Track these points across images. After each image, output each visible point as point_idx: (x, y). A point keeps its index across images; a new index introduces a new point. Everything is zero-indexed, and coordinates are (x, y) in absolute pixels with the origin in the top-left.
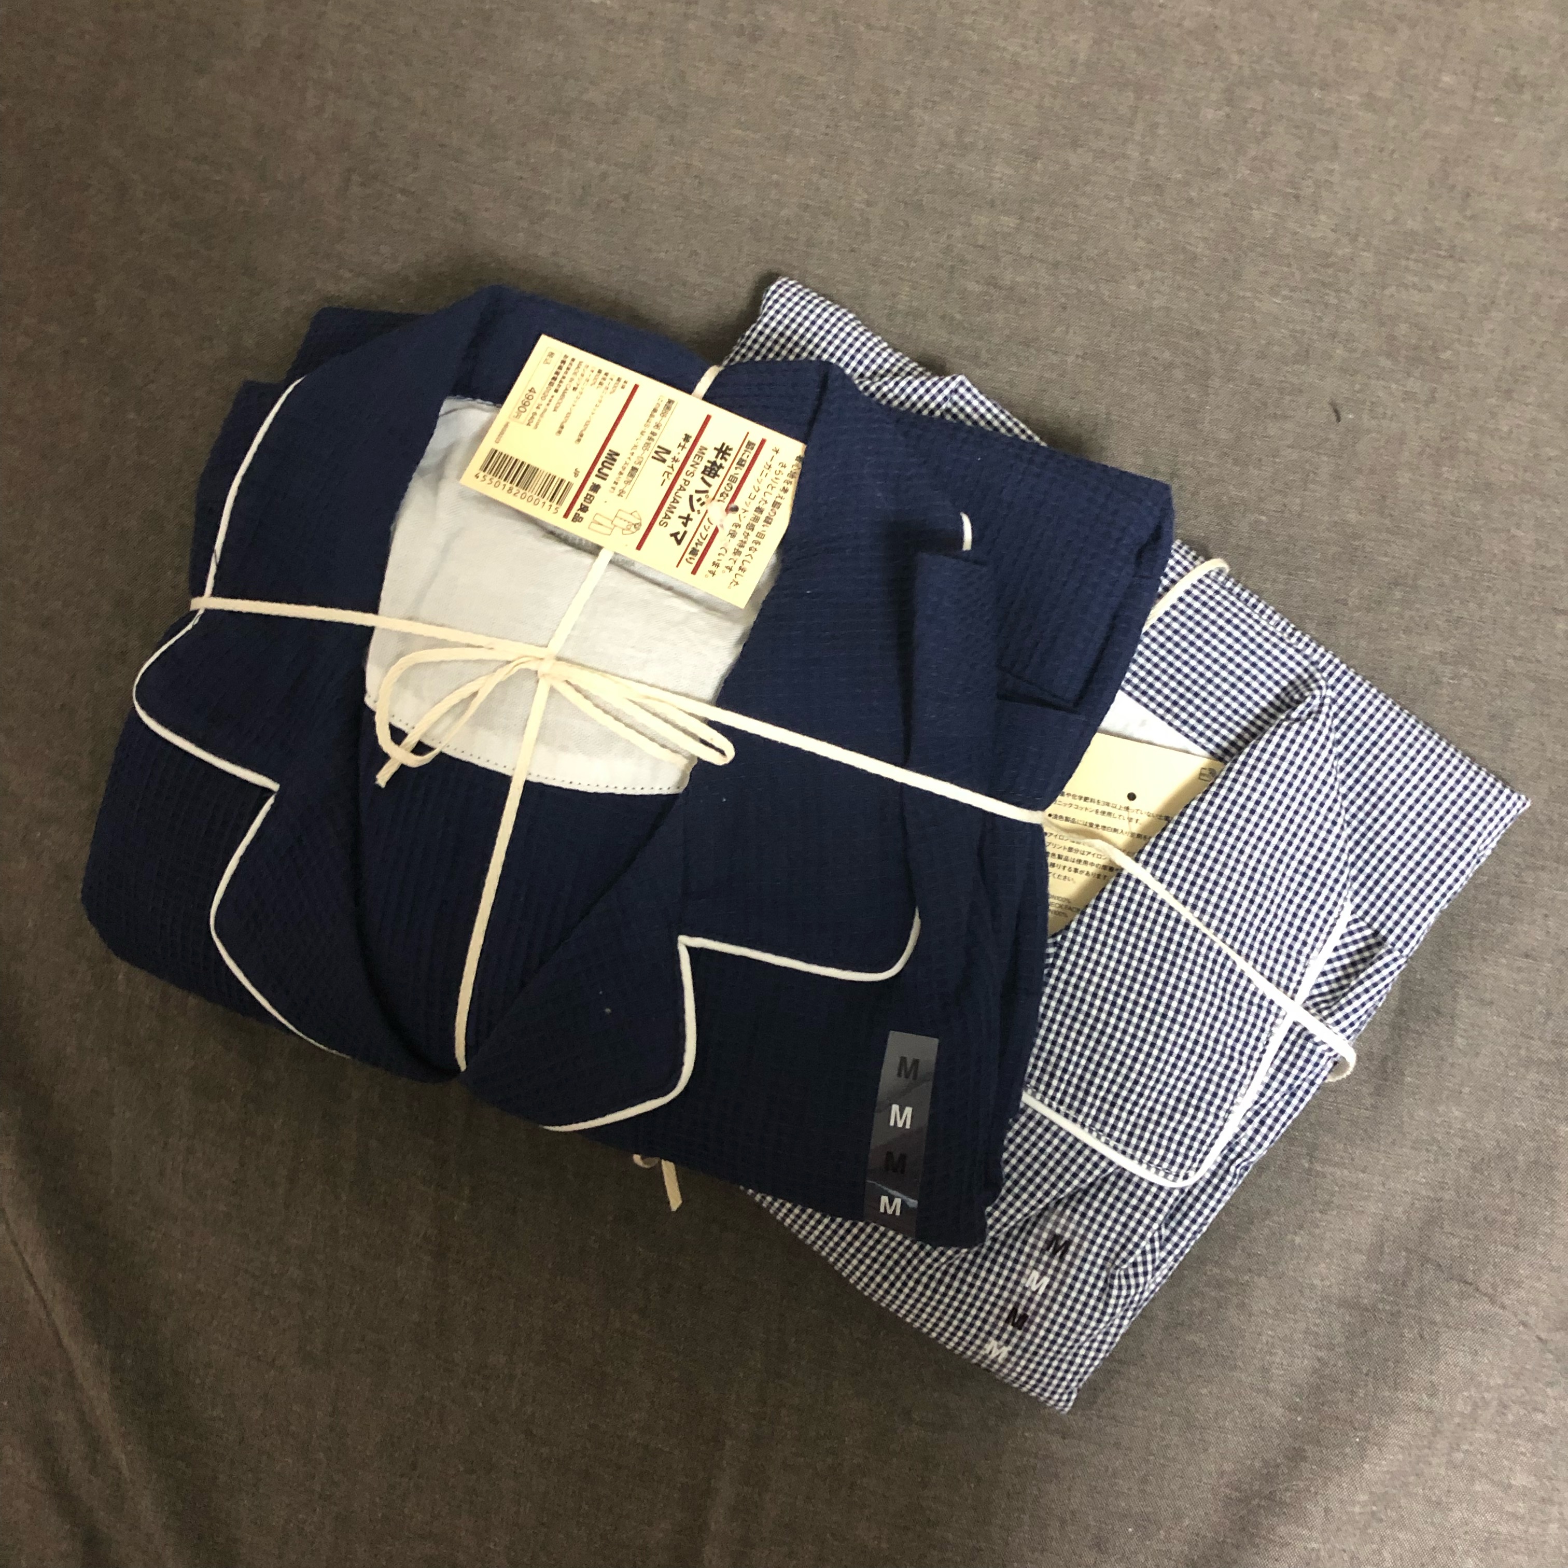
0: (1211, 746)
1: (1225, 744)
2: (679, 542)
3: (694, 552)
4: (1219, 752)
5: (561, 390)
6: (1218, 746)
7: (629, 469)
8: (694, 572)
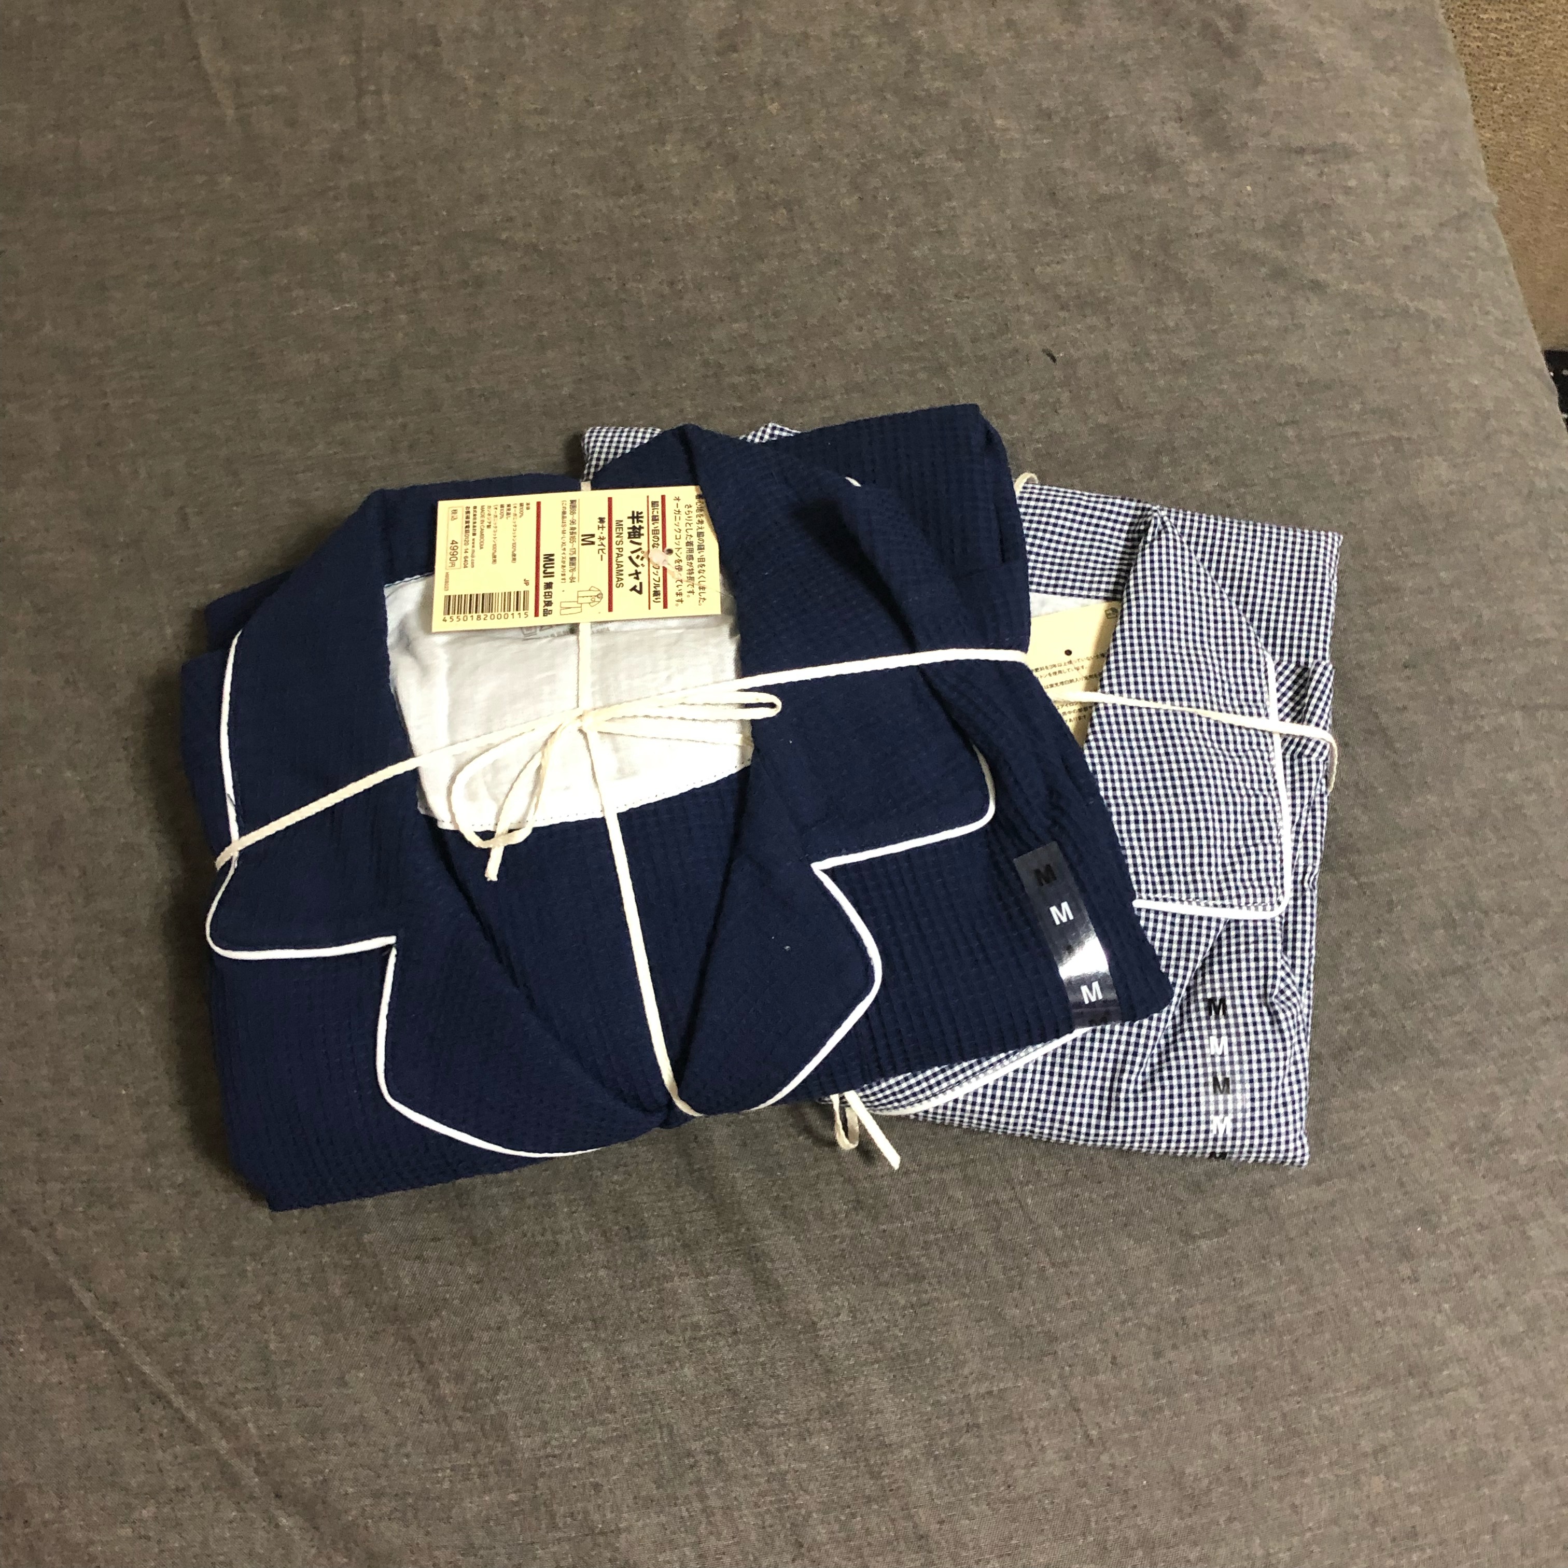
0: (1102, 594)
1: (1111, 587)
2: (640, 592)
3: (656, 593)
4: (1109, 595)
5: (478, 532)
6: (1106, 591)
7: (568, 561)
8: (665, 606)
